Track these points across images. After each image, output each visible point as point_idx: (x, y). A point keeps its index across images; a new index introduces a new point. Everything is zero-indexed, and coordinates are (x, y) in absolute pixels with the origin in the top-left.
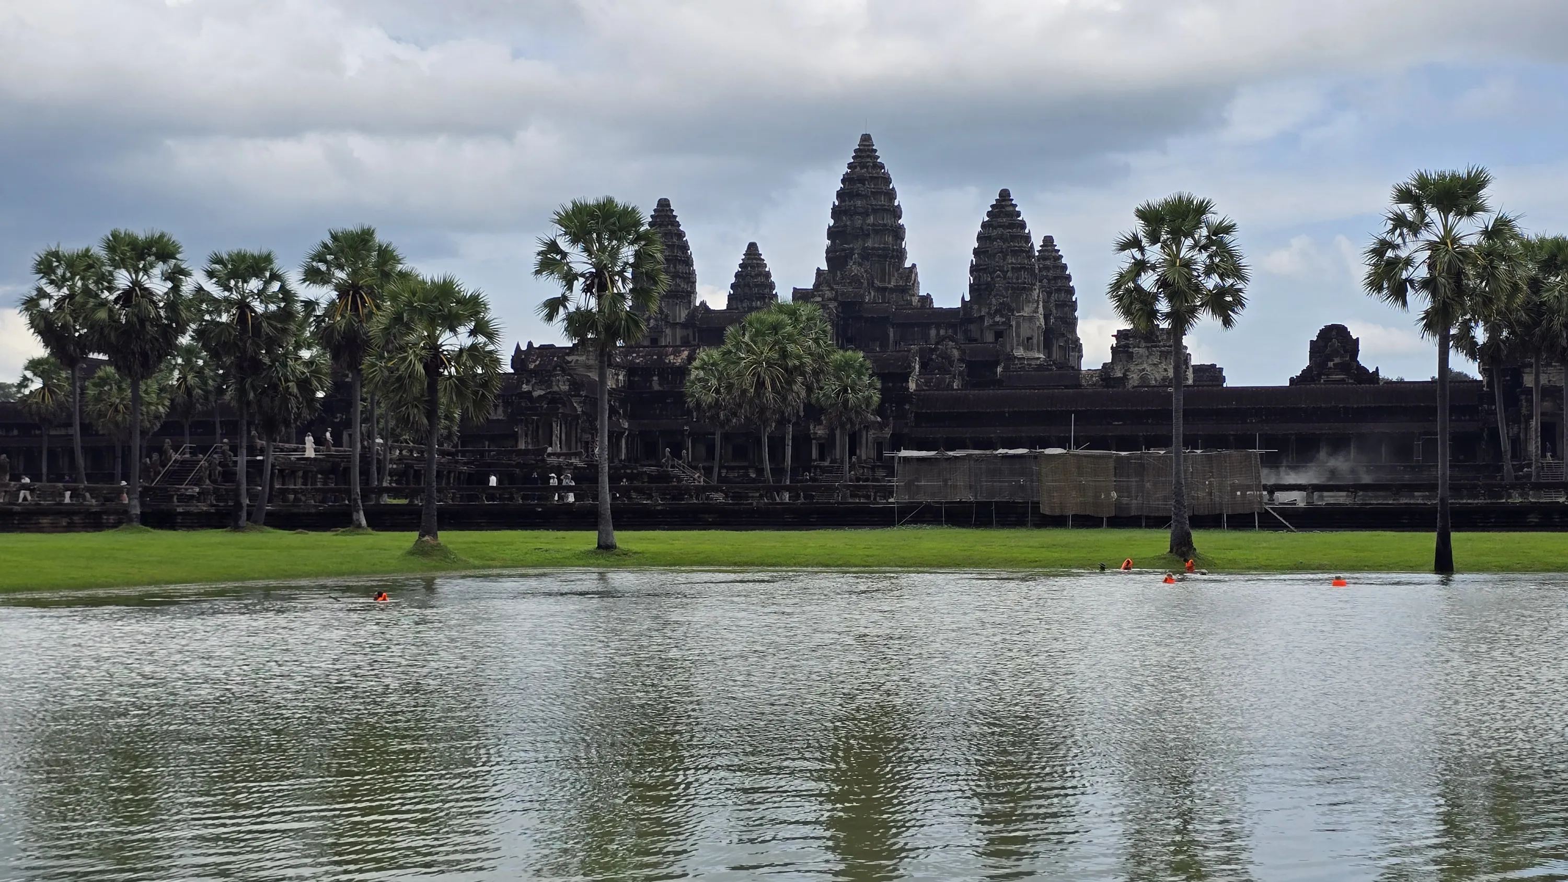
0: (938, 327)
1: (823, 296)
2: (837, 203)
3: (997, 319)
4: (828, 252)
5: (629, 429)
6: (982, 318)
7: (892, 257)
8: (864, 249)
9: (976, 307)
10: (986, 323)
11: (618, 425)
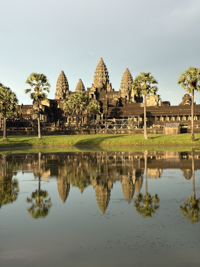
0: (115, 95)
1: (93, 89)
2: (95, 71)
3: (126, 93)
4: (94, 80)
5: (54, 115)
6: (123, 93)
7: (106, 81)
11: (51, 115)
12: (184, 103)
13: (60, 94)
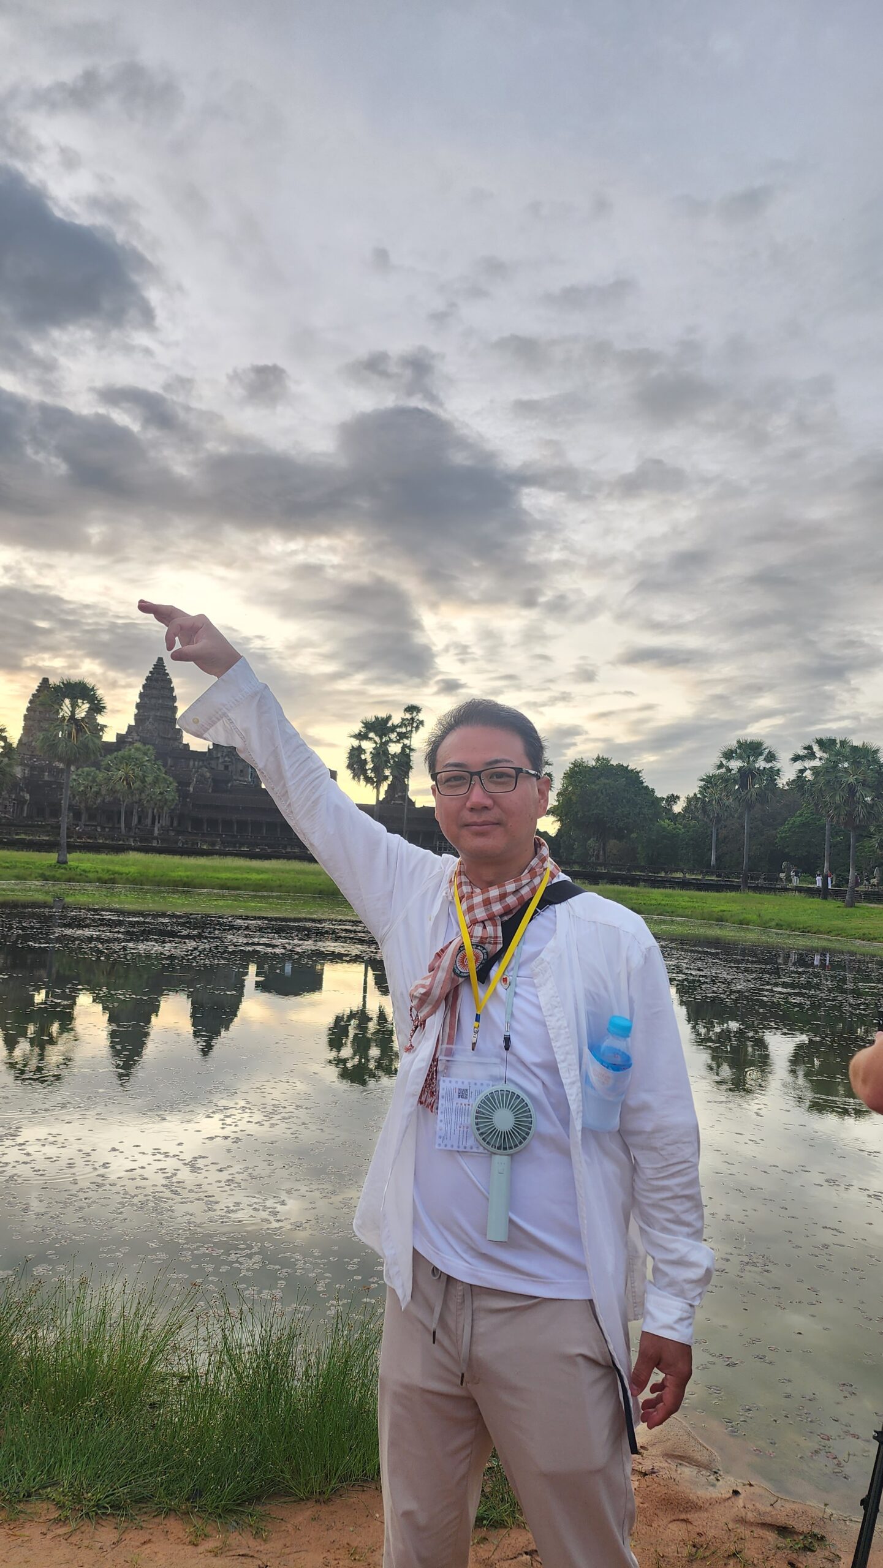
0: (194, 760)
1: (132, 738)
2: (142, 691)
3: (226, 759)
4: (136, 715)
6: (218, 758)
7: (170, 722)
8: (156, 716)
9: (215, 752)
10: (220, 761)
11: (24, 797)
12: (391, 800)
13: (32, 742)
